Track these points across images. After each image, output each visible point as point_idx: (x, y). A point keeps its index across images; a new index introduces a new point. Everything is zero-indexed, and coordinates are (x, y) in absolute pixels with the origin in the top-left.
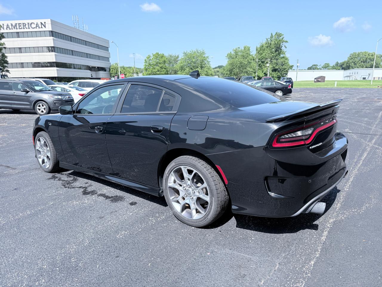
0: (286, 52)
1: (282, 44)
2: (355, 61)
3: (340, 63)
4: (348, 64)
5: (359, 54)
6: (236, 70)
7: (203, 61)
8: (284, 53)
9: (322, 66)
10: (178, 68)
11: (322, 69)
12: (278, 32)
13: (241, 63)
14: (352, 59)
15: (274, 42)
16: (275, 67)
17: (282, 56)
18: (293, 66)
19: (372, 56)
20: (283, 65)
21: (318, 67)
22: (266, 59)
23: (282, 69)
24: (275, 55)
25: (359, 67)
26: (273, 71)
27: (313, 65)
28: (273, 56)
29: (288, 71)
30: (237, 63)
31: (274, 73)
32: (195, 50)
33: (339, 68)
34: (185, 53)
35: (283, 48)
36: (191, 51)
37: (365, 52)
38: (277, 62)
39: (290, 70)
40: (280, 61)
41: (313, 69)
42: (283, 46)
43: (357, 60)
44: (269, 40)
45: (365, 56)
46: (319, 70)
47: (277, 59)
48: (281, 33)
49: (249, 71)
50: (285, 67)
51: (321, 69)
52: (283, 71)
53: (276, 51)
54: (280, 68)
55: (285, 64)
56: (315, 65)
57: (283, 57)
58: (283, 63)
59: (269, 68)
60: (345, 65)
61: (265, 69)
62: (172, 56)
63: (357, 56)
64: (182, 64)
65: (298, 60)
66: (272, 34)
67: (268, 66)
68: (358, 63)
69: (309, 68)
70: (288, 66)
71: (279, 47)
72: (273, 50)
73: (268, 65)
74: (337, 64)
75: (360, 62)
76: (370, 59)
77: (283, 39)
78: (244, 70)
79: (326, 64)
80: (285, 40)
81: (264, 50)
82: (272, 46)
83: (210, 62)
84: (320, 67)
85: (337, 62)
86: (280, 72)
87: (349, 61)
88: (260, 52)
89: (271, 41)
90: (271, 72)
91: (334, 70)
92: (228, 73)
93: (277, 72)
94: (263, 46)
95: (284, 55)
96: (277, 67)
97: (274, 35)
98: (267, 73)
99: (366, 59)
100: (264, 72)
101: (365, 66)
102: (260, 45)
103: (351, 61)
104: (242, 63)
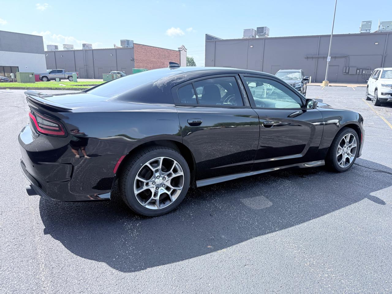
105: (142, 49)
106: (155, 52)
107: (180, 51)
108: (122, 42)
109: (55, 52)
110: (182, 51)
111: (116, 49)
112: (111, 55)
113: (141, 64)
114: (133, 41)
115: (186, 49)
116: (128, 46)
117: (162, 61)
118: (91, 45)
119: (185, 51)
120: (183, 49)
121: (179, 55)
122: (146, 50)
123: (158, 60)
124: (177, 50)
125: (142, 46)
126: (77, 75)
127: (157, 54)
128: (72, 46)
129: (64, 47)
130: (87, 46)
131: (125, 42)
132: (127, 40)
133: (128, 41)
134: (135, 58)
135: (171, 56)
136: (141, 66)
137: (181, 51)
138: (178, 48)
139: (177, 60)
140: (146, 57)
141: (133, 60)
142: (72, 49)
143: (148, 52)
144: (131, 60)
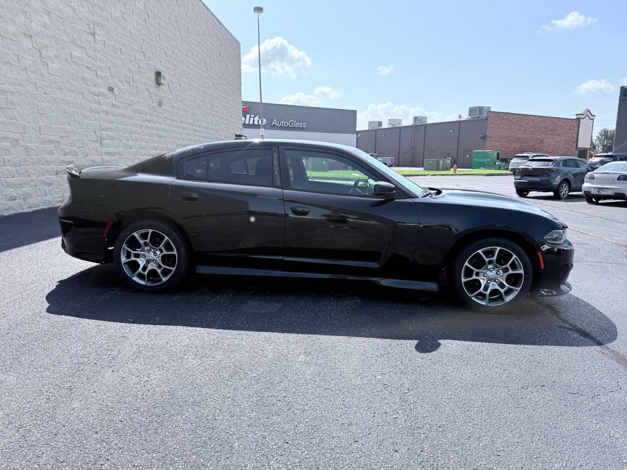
105: (503, 120)
106: (526, 124)
107: (579, 119)
108: (472, 110)
109: (376, 130)
110: (583, 118)
111: (460, 122)
112: (452, 131)
113: (497, 143)
114: (490, 108)
115: (595, 116)
116: (480, 116)
117: (538, 137)
118: (426, 118)
119: (590, 119)
120: (587, 115)
121: (577, 126)
122: (511, 121)
123: (531, 136)
124: (575, 117)
125: (503, 114)
126: (392, 161)
127: (530, 126)
128: (400, 121)
129: (389, 124)
130: (419, 120)
131: (476, 110)
132: (479, 107)
133: (481, 108)
134: (487, 134)
135: (558, 128)
136: (497, 146)
137: (581, 120)
138: (576, 115)
139: (571, 135)
140: (509, 132)
141: (484, 137)
142: (399, 126)
143: (513, 124)
144: (482, 138)
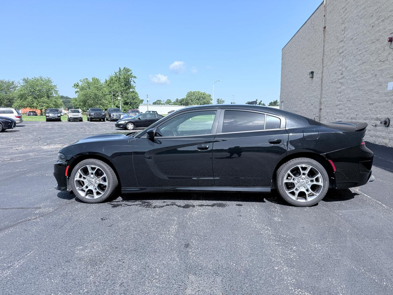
0: (135, 87)
1: (131, 79)
2: (192, 99)
3: (179, 100)
4: (187, 101)
5: (194, 93)
6: (90, 102)
7: (49, 90)
8: (134, 88)
9: (165, 101)
10: (16, 96)
11: (166, 104)
12: (126, 67)
13: (95, 95)
14: (189, 97)
15: (123, 76)
16: (126, 101)
17: (131, 90)
18: (143, 100)
19: (203, 95)
20: (134, 99)
21: (162, 103)
22: (117, 93)
23: (133, 103)
24: (125, 89)
25: (195, 104)
26: (124, 104)
27: (157, 101)
28: (123, 90)
29: (139, 105)
30: (91, 95)
31: (126, 106)
32: (37, 77)
33: (179, 104)
34: (24, 80)
35: (132, 83)
36: (34, 78)
37: (198, 92)
38: (128, 96)
39: (141, 104)
40: (130, 95)
41: (158, 104)
42: (132, 81)
43: (193, 98)
44: (118, 74)
45: (199, 95)
46: (163, 105)
47: (127, 93)
48: (129, 68)
49: (105, 103)
50: (136, 101)
51: (164, 104)
52: (134, 104)
53: (126, 85)
54: (132, 102)
55: (135, 98)
56: (159, 101)
57: (133, 92)
58: (134, 97)
59: (120, 101)
60: (185, 102)
61: (117, 101)
62: (5, 81)
63: (193, 95)
64: (22, 92)
65: (147, 95)
66: (120, 68)
67: (120, 100)
68: (194, 100)
69: (154, 103)
70: (139, 101)
71: (128, 81)
72: (123, 84)
73: (119, 98)
74: (177, 100)
75: (195, 99)
76: (202, 97)
77: (132, 75)
78: (99, 102)
79: (168, 100)
80: (133, 76)
81: (114, 83)
82: (122, 80)
83: (58, 91)
84: (164, 102)
85: (177, 99)
86: (132, 106)
87: (187, 99)
88: (110, 85)
89: (120, 75)
90: (123, 105)
91: (175, 106)
92: (82, 104)
93: (128, 106)
94: (112, 80)
95: (134, 90)
96: (128, 101)
97: (122, 69)
98: (119, 106)
99: (200, 97)
100: (116, 105)
101: (199, 104)
102: (109, 78)
103: (189, 98)
104: (97, 95)
